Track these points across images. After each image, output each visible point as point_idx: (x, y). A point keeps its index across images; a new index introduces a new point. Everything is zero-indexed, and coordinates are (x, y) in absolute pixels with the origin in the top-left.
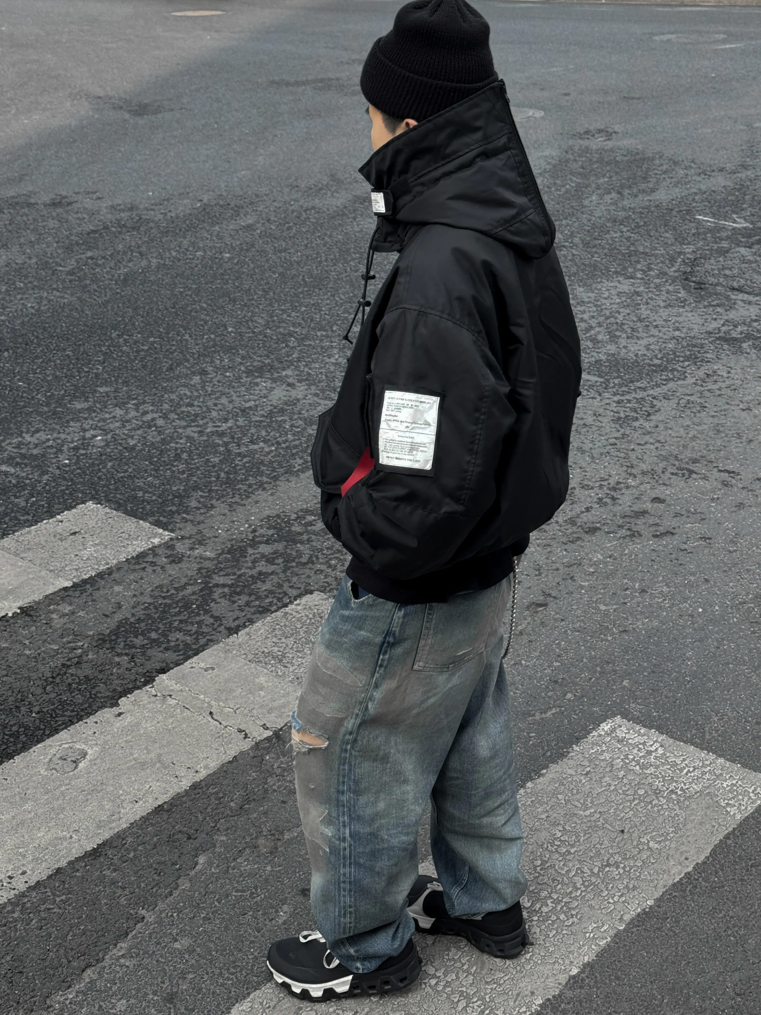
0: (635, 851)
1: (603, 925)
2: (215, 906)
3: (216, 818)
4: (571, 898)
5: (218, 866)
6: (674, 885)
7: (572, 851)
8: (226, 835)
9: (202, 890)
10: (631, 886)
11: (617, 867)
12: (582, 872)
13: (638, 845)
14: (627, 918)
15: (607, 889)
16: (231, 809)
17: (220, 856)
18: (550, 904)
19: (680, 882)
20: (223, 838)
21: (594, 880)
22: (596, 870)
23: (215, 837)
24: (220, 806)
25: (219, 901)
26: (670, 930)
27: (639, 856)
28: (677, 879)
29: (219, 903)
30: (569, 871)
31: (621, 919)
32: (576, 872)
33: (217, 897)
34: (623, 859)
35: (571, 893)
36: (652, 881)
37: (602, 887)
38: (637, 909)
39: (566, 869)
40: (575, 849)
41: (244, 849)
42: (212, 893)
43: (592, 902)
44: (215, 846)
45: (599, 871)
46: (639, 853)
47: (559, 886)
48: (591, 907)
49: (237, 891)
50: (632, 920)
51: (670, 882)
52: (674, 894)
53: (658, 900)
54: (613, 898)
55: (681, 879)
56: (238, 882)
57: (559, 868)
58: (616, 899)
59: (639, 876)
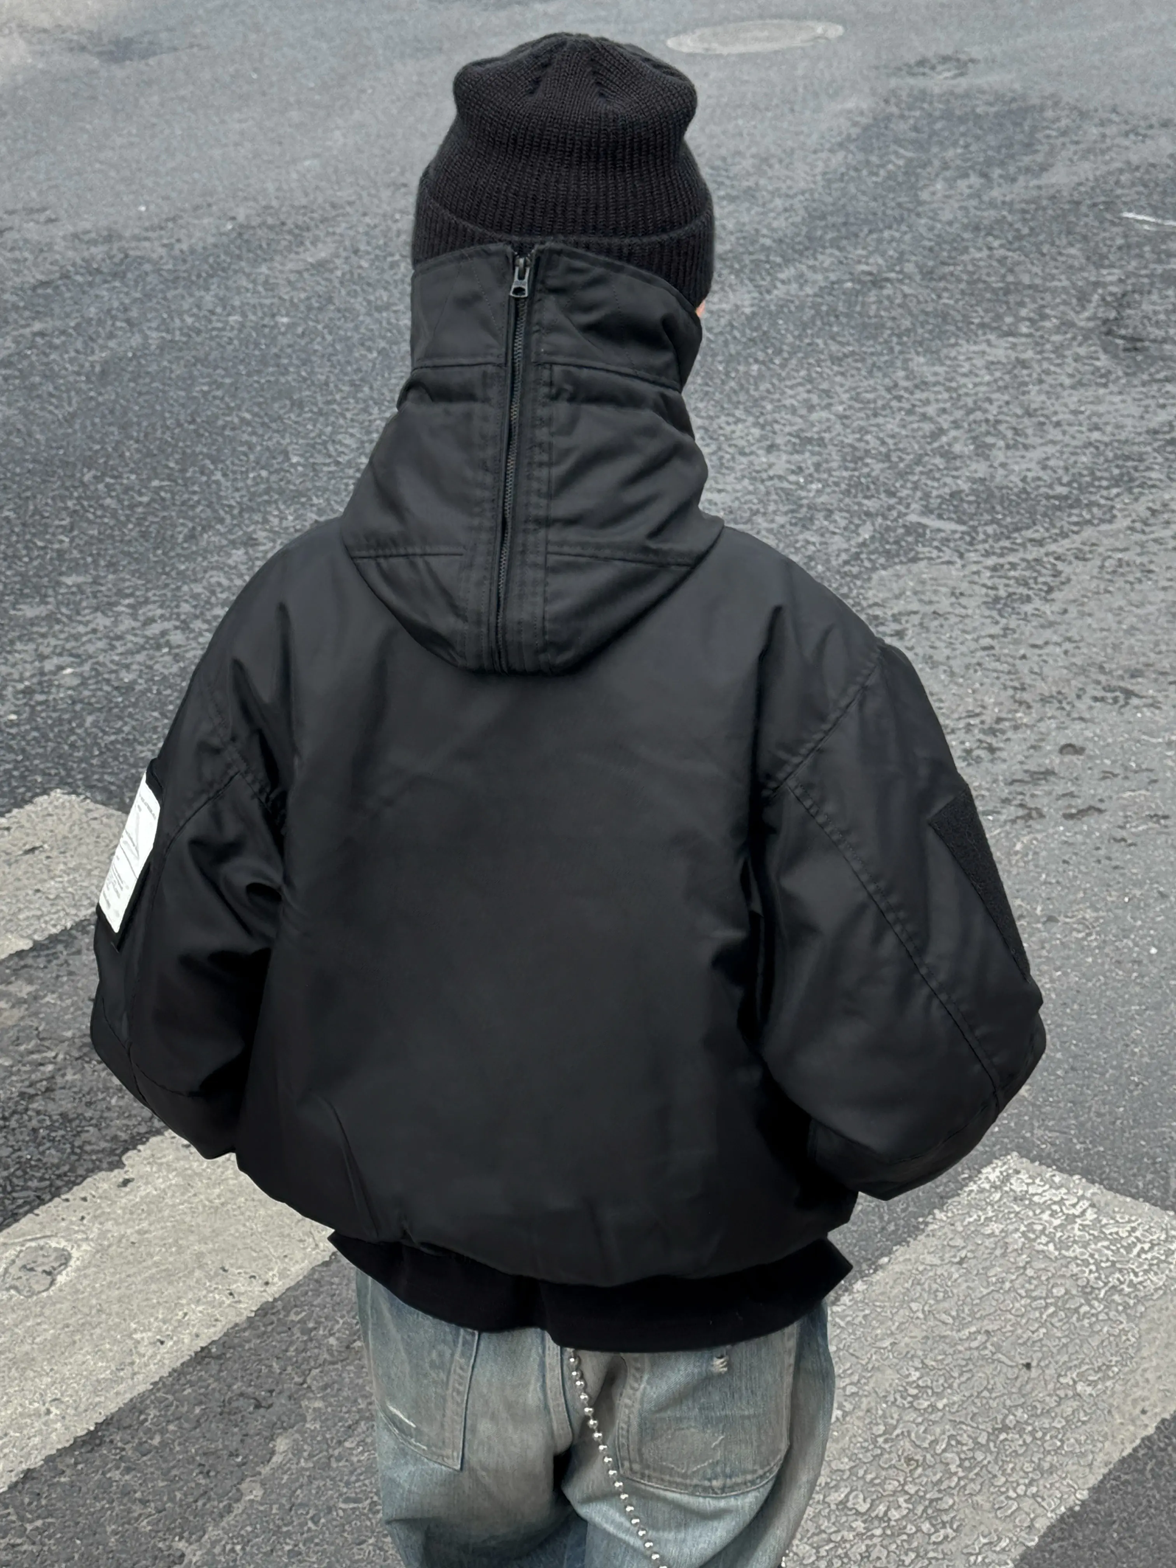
0: (1052, 1402)
1: (1000, 1539)
2: (309, 1530)
3: (304, 1367)
4: (939, 1491)
5: (311, 1456)
6: (1123, 1461)
7: (940, 1405)
8: (323, 1398)
9: (284, 1501)
10: (1046, 1466)
11: (1021, 1433)
12: (959, 1443)
13: (1055, 1390)
14: (1042, 1525)
15: (1004, 1473)
16: (330, 1351)
17: (313, 1438)
18: (904, 1505)
19: (1133, 1455)
20: (318, 1404)
21: (980, 1456)
22: (983, 1440)
23: (304, 1403)
24: (310, 1345)
25: (315, 1520)
26: (1119, 1543)
27: (1058, 1410)
28: (1128, 1451)
29: (316, 1523)
30: (935, 1442)
31: (1030, 1527)
32: (948, 1444)
33: (312, 1512)
34: (1030, 1417)
35: (940, 1481)
36: (1083, 1455)
37: (995, 1469)
38: (1059, 1506)
39: (930, 1438)
40: (945, 1401)
41: (357, 1422)
42: (301, 1505)
43: (979, 1499)
44: (304, 1420)
45: (988, 1440)
46: (1059, 1404)
47: (920, 1470)
48: (976, 1507)
49: (347, 1500)
50: (1051, 1528)
51: (1116, 1457)
52: (1124, 1477)
53: (1096, 1490)
54: (1015, 1490)
55: (1135, 1450)
56: (347, 1484)
57: (917, 1436)
58: (1021, 1490)
59: (1061, 1447)
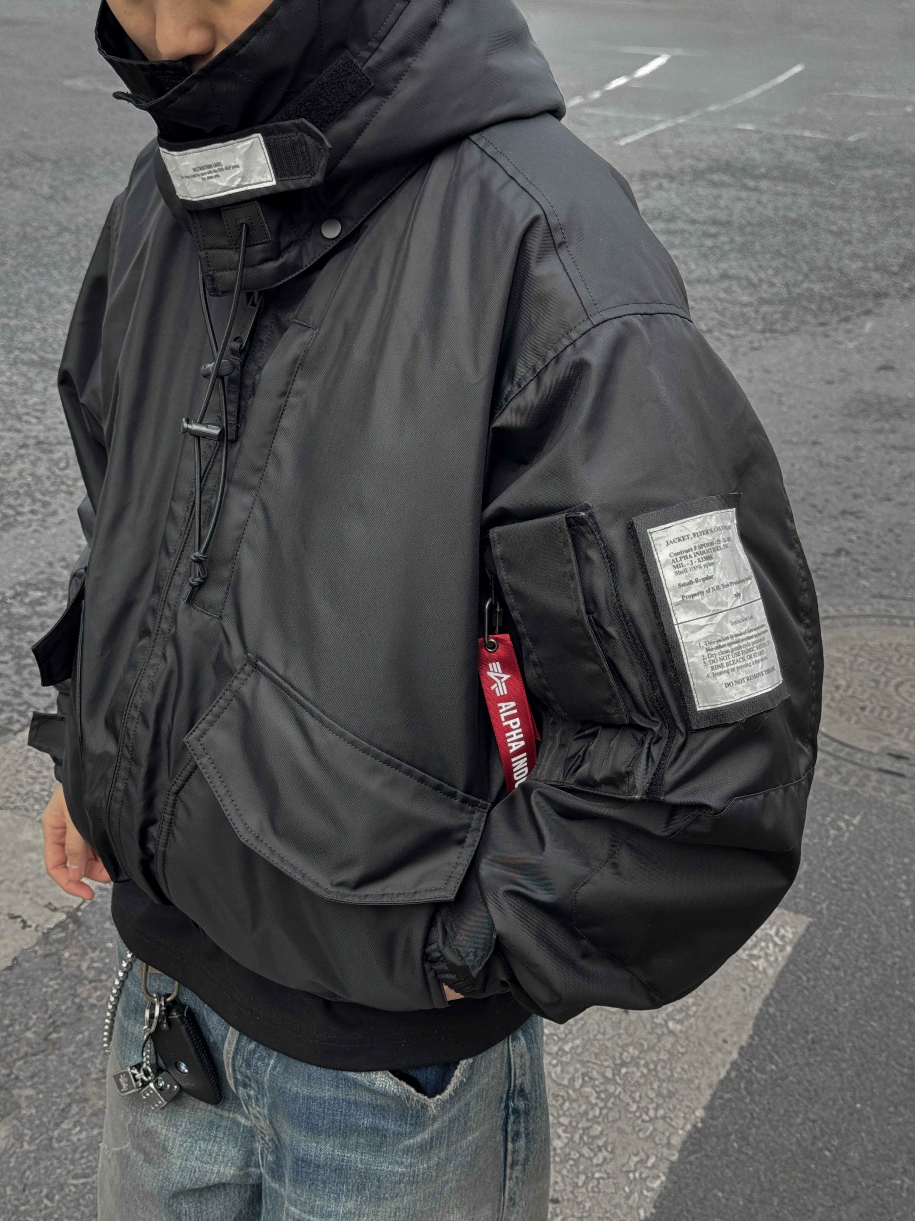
0: (653, 1039)
1: (648, 1157)
4: (588, 1120)
6: (722, 1082)
7: (567, 1048)
10: (665, 1092)
11: (637, 1065)
12: (591, 1078)
13: (653, 1029)
14: (676, 1141)
15: (634, 1101)
18: (563, 1135)
19: (727, 1077)
21: (611, 1089)
22: (609, 1074)
26: (740, 1151)
27: (660, 1045)
28: (723, 1074)
30: (572, 1080)
31: (669, 1144)
32: (583, 1080)
34: (640, 1052)
35: (586, 1113)
36: (690, 1081)
37: (628, 1100)
38: (685, 1125)
39: (568, 1077)
40: (570, 1045)
43: (620, 1124)
45: (614, 1075)
46: (659, 1040)
47: (567, 1105)
48: (621, 1131)
50: (684, 1143)
51: (715, 1080)
52: (727, 1096)
53: (709, 1108)
54: (647, 1113)
55: (728, 1073)
57: (557, 1076)
58: (652, 1113)
59: (672, 1076)
